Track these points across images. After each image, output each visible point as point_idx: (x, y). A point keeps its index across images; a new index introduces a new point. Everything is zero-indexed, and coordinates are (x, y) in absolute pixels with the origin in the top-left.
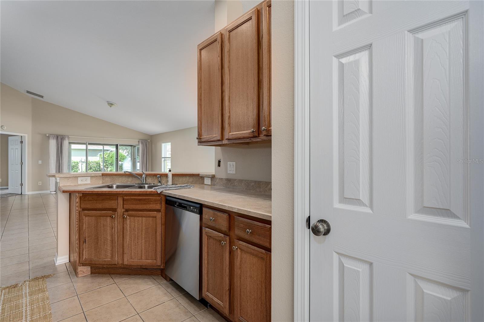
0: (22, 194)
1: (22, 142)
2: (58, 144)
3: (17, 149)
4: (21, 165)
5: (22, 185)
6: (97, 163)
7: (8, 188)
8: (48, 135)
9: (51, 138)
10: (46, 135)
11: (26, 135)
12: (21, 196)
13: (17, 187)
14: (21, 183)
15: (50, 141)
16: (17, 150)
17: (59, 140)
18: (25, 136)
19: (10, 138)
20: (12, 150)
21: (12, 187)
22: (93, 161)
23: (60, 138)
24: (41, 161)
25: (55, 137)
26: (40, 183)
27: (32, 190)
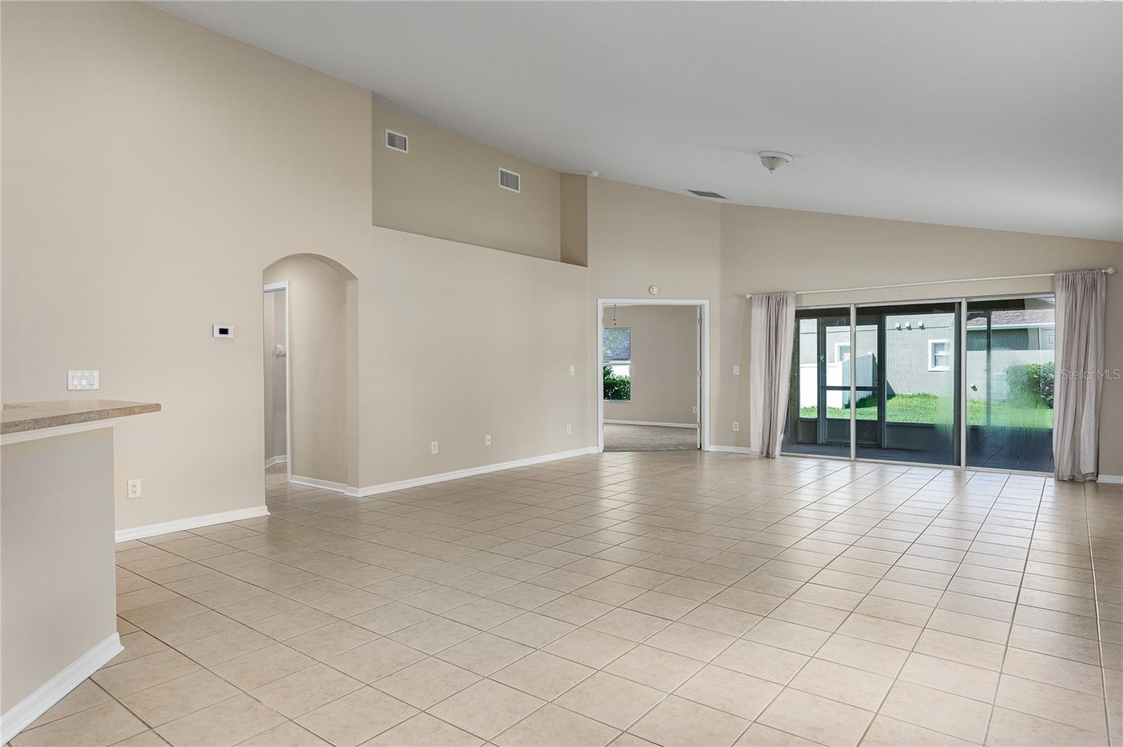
0: (702, 448)
1: (700, 321)
2: (769, 320)
4: (700, 378)
5: (700, 425)
8: (748, 296)
9: (755, 303)
11: (706, 302)
14: (699, 421)
15: (753, 311)
17: (774, 307)
18: (704, 305)
23: (774, 301)
24: (738, 367)
25: (764, 298)
26: (736, 425)
27: (718, 443)
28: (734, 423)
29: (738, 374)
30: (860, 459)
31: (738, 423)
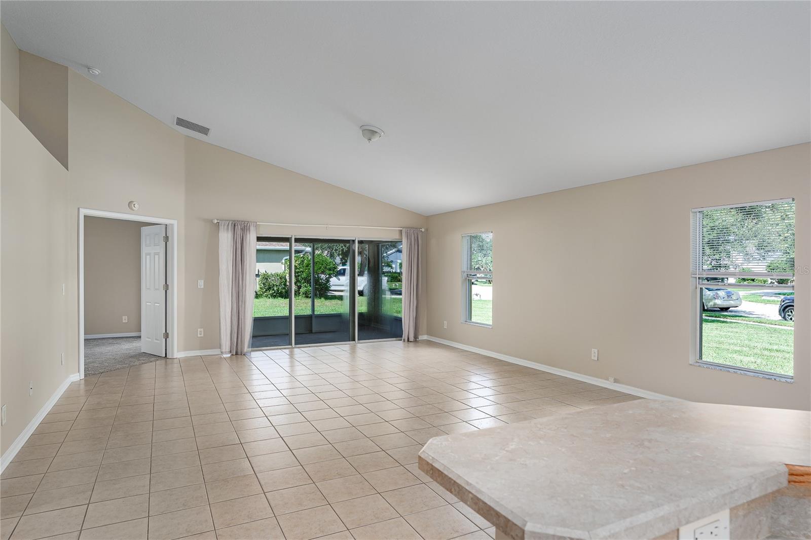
0: (167, 357)
1: (166, 239)
2: (235, 243)
3: (158, 254)
4: (166, 292)
5: (166, 336)
6: (281, 278)
7: (140, 337)
8: (216, 221)
9: (221, 228)
10: (212, 221)
11: (175, 222)
12: (166, 364)
13: (156, 339)
14: (164, 332)
15: (220, 234)
16: (157, 257)
17: (239, 232)
18: (172, 225)
19: (144, 230)
20: (148, 257)
21: (148, 339)
22: (273, 273)
23: (239, 228)
24: (203, 281)
25: (230, 225)
26: (200, 332)
27: (186, 349)
28: (199, 330)
29: (202, 287)
30: (297, 346)
31: (202, 330)
